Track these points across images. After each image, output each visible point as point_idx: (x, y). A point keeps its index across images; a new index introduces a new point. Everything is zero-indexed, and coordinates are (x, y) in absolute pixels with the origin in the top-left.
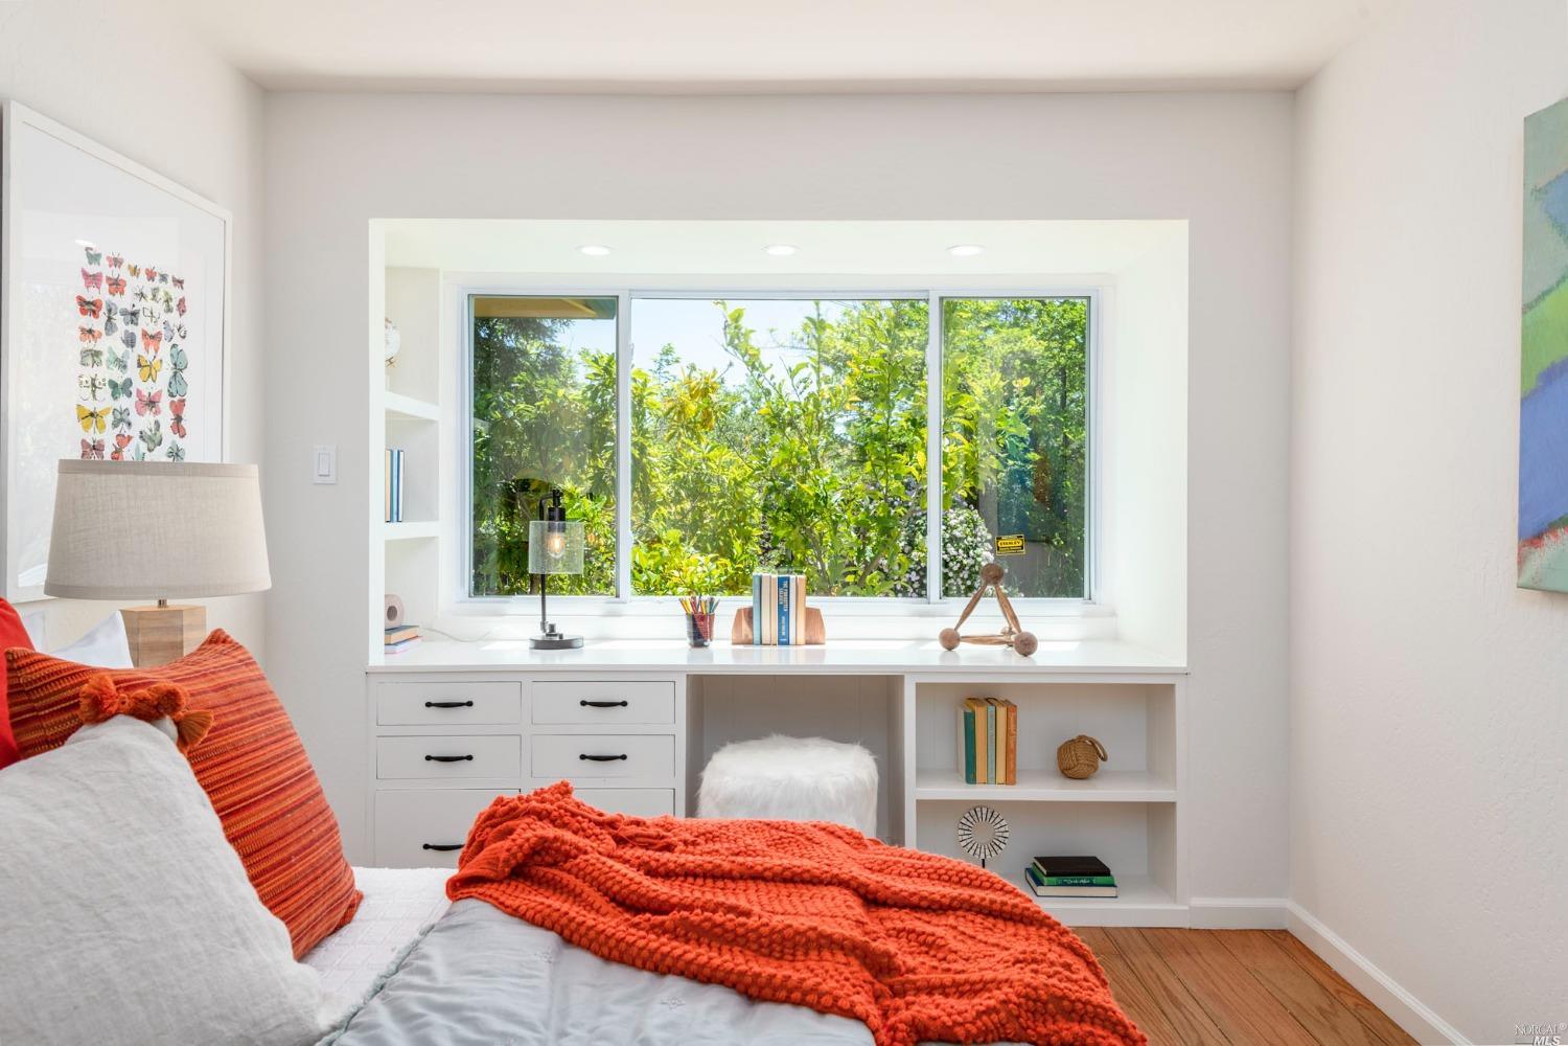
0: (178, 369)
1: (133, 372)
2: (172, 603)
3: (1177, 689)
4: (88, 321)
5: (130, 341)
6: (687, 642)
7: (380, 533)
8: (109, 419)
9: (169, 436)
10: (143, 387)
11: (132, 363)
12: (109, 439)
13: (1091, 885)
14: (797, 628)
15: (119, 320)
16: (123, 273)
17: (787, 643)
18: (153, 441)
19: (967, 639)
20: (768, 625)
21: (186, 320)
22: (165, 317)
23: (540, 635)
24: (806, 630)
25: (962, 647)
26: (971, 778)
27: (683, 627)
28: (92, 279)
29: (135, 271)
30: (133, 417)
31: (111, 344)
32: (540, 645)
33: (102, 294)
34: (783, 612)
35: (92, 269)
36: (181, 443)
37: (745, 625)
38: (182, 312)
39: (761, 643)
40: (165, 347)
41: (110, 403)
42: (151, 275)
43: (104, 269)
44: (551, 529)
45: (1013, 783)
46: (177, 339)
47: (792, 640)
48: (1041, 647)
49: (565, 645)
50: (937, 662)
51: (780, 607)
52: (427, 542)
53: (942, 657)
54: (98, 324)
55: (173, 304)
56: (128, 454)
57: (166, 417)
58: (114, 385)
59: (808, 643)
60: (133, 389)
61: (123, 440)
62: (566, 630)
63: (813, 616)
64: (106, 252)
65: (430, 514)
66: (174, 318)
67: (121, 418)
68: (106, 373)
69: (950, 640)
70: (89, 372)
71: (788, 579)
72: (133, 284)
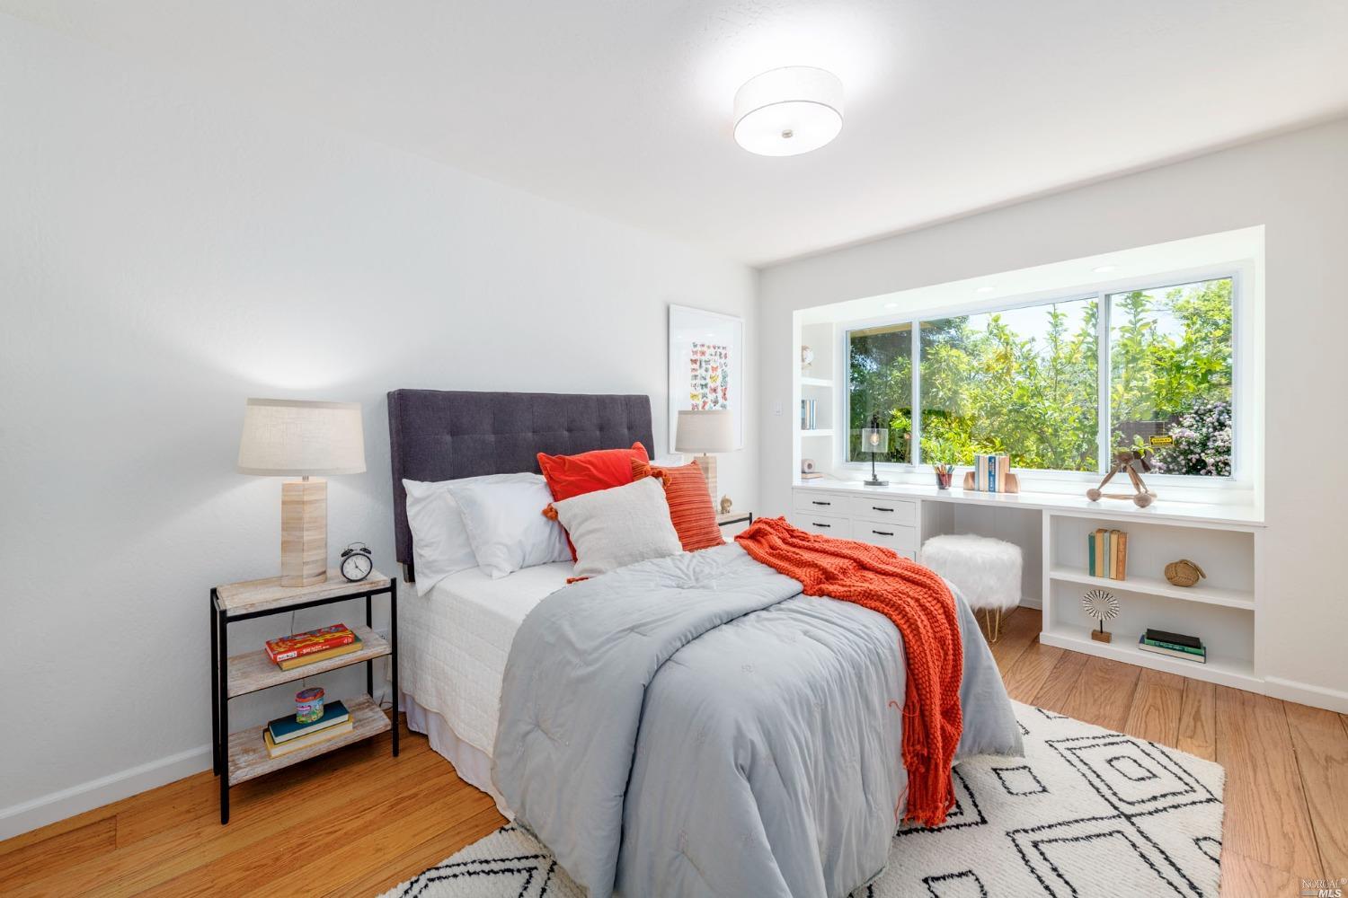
0: (724, 377)
1: (708, 381)
2: (707, 455)
3: (1255, 535)
4: (695, 366)
5: (707, 370)
6: (936, 487)
7: (798, 435)
8: (700, 396)
9: (721, 401)
10: (711, 385)
11: (708, 378)
12: (700, 403)
13: (1183, 651)
14: (1000, 483)
15: (703, 364)
16: (705, 349)
17: (994, 491)
18: (716, 402)
19: (1105, 495)
20: (983, 481)
21: (727, 360)
22: (719, 361)
23: (870, 479)
24: (1006, 484)
25: (1102, 500)
26: (1092, 572)
27: (934, 480)
28: (695, 353)
29: (709, 347)
30: (709, 395)
31: (701, 372)
32: (868, 483)
33: (698, 357)
34: (991, 475)
35: (695, 349)
36: (725, 402)
37: (970, 480)
38: (726, 357)
39: (979, 490)
40: (719, 370)
41: (702, 391)
42: (714, 348)
43: (699, 348)
44: (873, 432)
45: (1123, 579)
46: (724, 367)
47: (997, 490)
48: (1155, 503)
49: (880, 484)
50: (1085, 506)
51: (990, 472)
52: (828, 438)
53: (1089, 504)
54: (697, 366)
55: (723, 356)
56: (707, 407)
57: (720, 394)
58: (702, 385)
59: (1006, 492)
60: (709, 386)
61: (705, 403)
62: (880, 478)
63: (1010, 479)
64: (699, 343)
65: (830, 427)
66: (723, 361)
67: (704, 396)
68: (699, 381)
69: (1094, 495)
70: (694, 382)
71: (995, 458)
72: (708, 352)
